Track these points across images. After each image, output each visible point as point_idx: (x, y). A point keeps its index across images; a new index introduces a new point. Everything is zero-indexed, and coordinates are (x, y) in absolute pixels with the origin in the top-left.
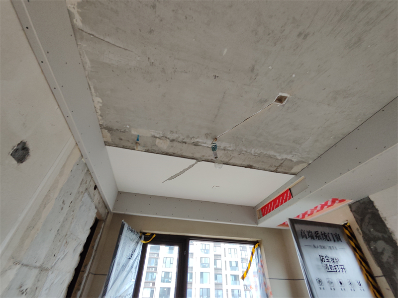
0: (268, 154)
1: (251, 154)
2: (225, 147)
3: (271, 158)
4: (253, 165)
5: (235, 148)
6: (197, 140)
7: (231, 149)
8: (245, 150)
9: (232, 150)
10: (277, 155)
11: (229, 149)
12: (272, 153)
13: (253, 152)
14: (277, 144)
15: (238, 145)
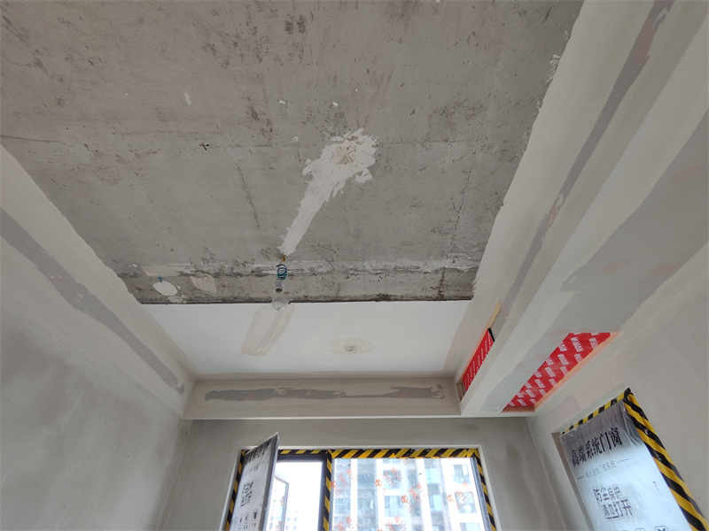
0: (399, 265)
1: (370, 273)
2: (311, 269)
3: (412, 272)
4: (389, 294)
5: (330, 266)
7: (324, 270)
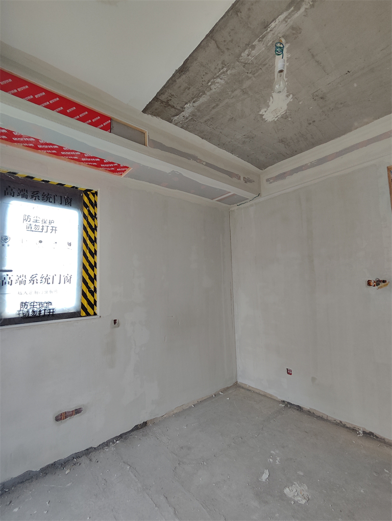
0: (204, 96)
1: (215, 78)
2: (253, 47)
3: (193, 98)
5: (243, 61)
6: (302, 10)
7: (244, 54)
8: (229, 72)
9: (240, 55)
10: (196, 104)
11: (247, 52)
12: (203, 99)
13: (219, 80)
14: (217, 105)
15: (244, 66)
